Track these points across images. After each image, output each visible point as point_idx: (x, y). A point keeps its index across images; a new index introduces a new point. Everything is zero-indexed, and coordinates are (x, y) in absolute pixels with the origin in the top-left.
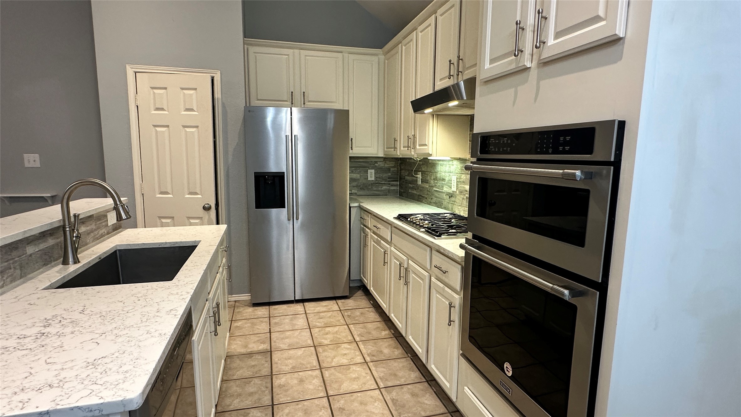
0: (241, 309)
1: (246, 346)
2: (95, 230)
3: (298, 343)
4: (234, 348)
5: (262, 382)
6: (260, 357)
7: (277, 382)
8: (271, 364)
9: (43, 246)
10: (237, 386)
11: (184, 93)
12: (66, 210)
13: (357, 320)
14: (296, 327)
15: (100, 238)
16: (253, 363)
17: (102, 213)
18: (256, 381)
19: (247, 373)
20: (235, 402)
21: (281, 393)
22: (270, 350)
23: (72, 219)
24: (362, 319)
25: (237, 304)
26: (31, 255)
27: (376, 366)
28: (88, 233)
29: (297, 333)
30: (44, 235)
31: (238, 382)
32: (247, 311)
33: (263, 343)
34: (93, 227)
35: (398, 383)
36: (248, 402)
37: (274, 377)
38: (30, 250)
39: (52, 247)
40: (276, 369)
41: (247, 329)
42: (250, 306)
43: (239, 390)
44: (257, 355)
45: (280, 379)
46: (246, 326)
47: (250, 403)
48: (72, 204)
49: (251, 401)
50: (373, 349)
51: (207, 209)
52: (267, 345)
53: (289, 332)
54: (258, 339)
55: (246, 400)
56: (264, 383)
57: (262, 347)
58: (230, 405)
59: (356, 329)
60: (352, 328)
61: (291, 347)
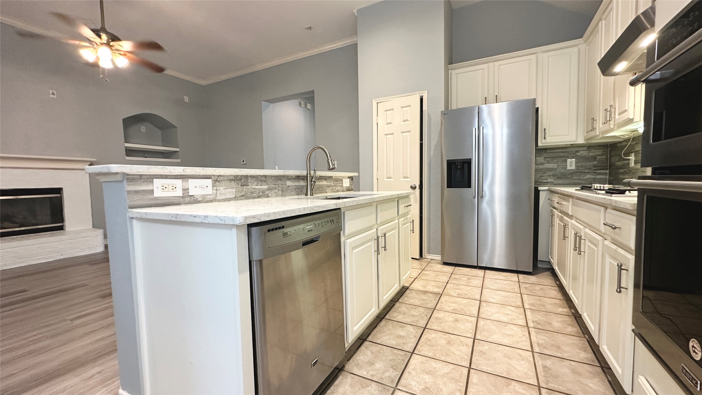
0: (434, 264)
1: (425, 287)
2: (333, 186)
3: (466, 294)
4: (416, 286)
5: (424, 311)
6: (431, 296)
7: (436, 314)
8: (438, 303)
9: (297, 184)
10: (406, 308)
11: (403, 110)
13: (533, 293)
14: (471, 284)
16: (424, 298)
17: (339, 178)
18: (422, 310)
19: (416, 302)
20: (399, 316)
21: (435, 323)
22: (441, 294)
24: (539, 293)
25: (432, 261)
26: (289, 186)
27: (537, 333)
29: (469, 288)
31: (408, 306)
32: (437, 266)
33: (439, 288)
35: (559, 355)
36: (408, 320)
37: (435, 311)
38: (289, 183)
39: (300, 186)
40: (440, 307)
41: (431, 276)
42: (440, 264)
43: (406, 310)
44: (430, 294)
45: (439, 314)
47: (410, 321)
49: (410, 320)
50: (542, 318)
52: (441, 290)
53: (463, 286)
54: (436, 284)
55: (408, 318)
56: (426, 312)
57: (436, 290)
58: (395, 317)
59: (529, 299)
60: (525, 297)
61: (459, 296)
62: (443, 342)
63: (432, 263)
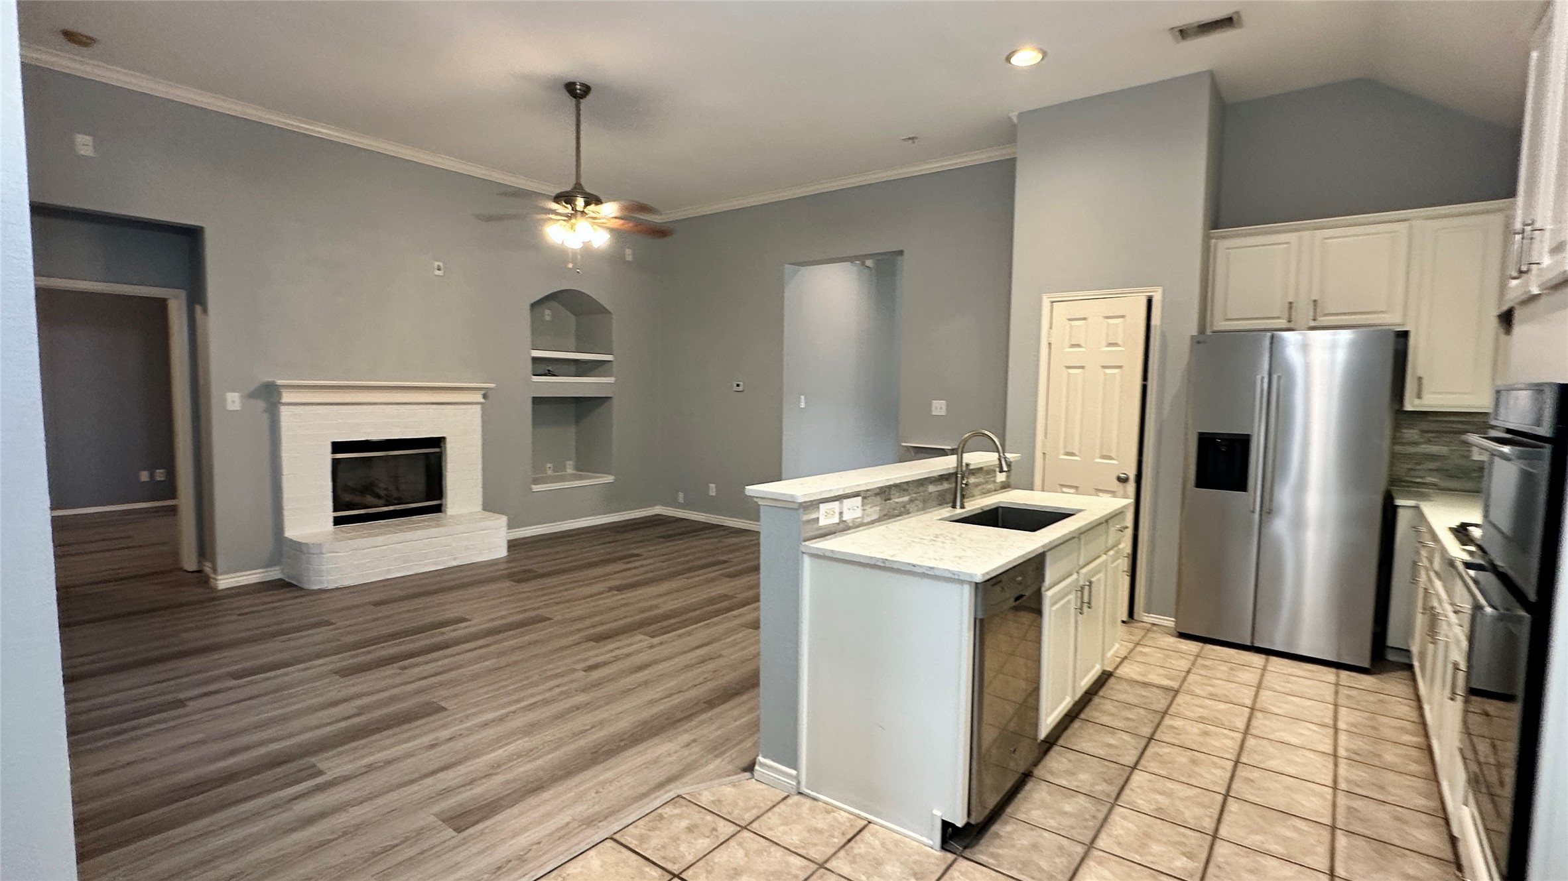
0: (1159, 635)
1: (1143, 675)
2: (983, 484)
3: (1224, 695)
4: (1126, 672)
5: (1148, 714)
6: (1158, 691)
7: (1169, 721)
8: (1171, 703)
9: (940, 488)
10: (1113, 706)
11: (1108, 324)
12: (960, 461)
13: (1362, 706)
14: (1237, 679)
15: (987, 492)
16: (1145, 694)
17: (992, 468)
18: (1142, 712)
19: (1130, 699)
20: (1104, 718)
21: (1169, 733)
22: (1177, 690)
23: (964, 469)
24: (1374, 708)
25: (1155, 628)
26: (931, 493)
27: (1350, 766)
28: (977, 485)
29: (1232, 685)
30: (942, 478)
31: (1116, 703)
32: (1166, 639)
33: (1173, 679)
34: (981, 480)
36: (1119, 724)
37: (1167, 716)
38: (932, 488)
39: (945, 491)
40: (1175, 710)
41: (1153, 656)
42: (1172, 636)
43: (1113, 710)
44: (1154, 687)
45: (1174, 721)
46: (1156, 655)
47: (1122, 726)
48: (965, 455)
49: (1123, 724)
50: (1365, 747)
51: (1123, 480)
52: (1176, 683)
53: (1220, 680)
54: (1167, 673)
55: (1118, 721)
56: (1151, 716)
57: (1167, 683)
59: (1351, 715)
60: (1343, 711)
61: (1213, 697)
62: (1184, 760)
63: (1154, 632)
